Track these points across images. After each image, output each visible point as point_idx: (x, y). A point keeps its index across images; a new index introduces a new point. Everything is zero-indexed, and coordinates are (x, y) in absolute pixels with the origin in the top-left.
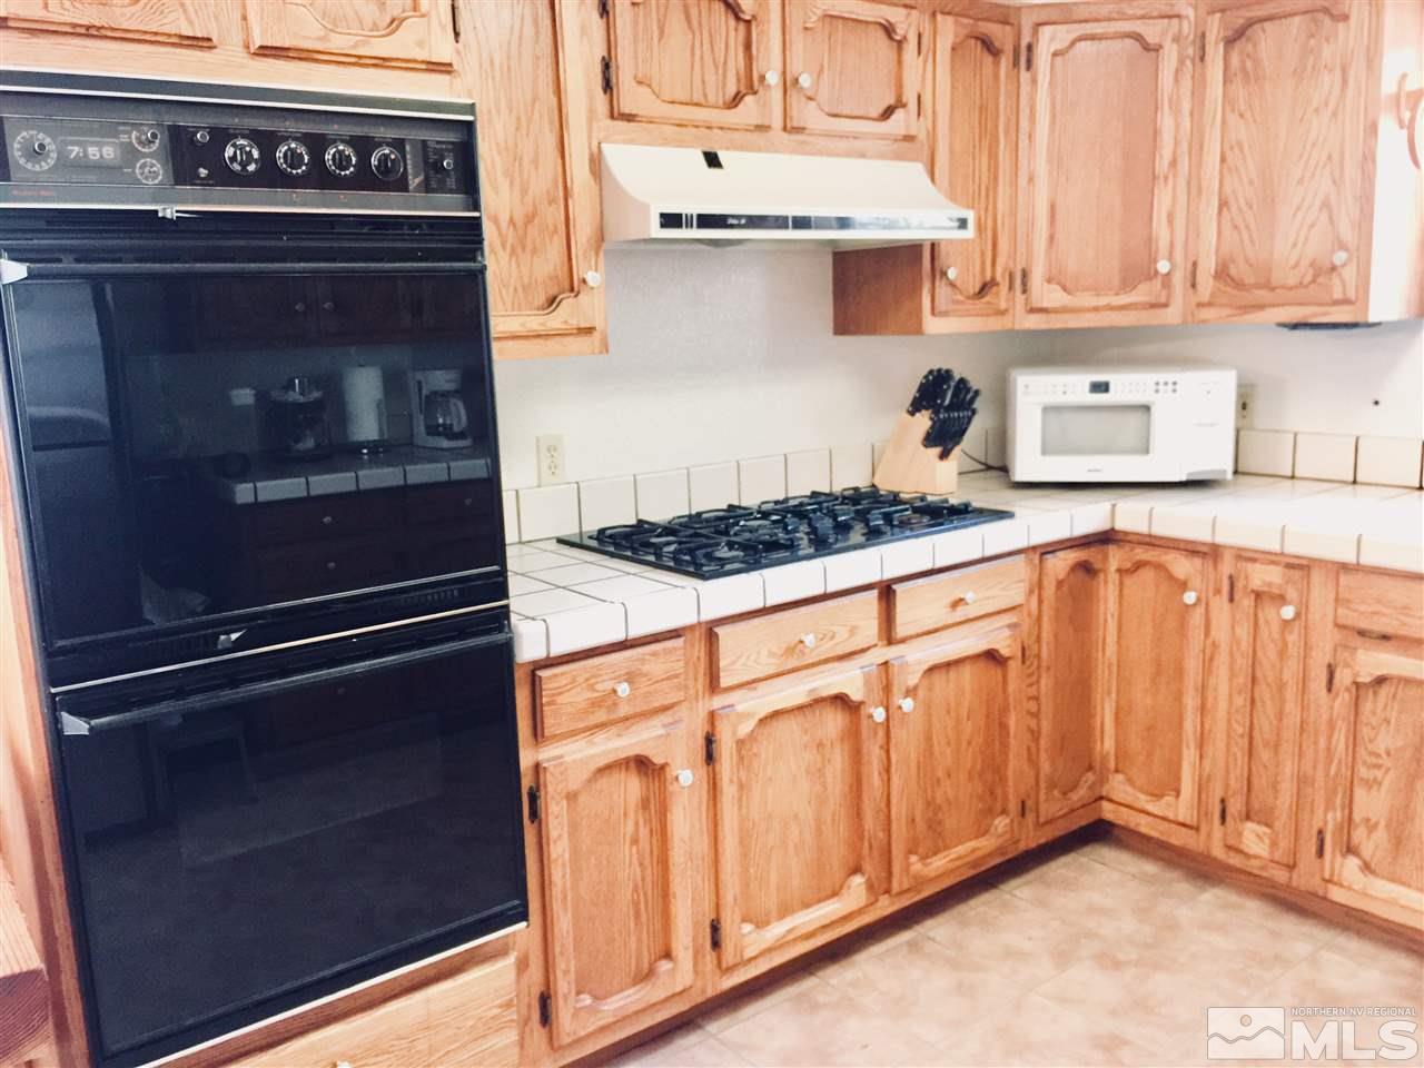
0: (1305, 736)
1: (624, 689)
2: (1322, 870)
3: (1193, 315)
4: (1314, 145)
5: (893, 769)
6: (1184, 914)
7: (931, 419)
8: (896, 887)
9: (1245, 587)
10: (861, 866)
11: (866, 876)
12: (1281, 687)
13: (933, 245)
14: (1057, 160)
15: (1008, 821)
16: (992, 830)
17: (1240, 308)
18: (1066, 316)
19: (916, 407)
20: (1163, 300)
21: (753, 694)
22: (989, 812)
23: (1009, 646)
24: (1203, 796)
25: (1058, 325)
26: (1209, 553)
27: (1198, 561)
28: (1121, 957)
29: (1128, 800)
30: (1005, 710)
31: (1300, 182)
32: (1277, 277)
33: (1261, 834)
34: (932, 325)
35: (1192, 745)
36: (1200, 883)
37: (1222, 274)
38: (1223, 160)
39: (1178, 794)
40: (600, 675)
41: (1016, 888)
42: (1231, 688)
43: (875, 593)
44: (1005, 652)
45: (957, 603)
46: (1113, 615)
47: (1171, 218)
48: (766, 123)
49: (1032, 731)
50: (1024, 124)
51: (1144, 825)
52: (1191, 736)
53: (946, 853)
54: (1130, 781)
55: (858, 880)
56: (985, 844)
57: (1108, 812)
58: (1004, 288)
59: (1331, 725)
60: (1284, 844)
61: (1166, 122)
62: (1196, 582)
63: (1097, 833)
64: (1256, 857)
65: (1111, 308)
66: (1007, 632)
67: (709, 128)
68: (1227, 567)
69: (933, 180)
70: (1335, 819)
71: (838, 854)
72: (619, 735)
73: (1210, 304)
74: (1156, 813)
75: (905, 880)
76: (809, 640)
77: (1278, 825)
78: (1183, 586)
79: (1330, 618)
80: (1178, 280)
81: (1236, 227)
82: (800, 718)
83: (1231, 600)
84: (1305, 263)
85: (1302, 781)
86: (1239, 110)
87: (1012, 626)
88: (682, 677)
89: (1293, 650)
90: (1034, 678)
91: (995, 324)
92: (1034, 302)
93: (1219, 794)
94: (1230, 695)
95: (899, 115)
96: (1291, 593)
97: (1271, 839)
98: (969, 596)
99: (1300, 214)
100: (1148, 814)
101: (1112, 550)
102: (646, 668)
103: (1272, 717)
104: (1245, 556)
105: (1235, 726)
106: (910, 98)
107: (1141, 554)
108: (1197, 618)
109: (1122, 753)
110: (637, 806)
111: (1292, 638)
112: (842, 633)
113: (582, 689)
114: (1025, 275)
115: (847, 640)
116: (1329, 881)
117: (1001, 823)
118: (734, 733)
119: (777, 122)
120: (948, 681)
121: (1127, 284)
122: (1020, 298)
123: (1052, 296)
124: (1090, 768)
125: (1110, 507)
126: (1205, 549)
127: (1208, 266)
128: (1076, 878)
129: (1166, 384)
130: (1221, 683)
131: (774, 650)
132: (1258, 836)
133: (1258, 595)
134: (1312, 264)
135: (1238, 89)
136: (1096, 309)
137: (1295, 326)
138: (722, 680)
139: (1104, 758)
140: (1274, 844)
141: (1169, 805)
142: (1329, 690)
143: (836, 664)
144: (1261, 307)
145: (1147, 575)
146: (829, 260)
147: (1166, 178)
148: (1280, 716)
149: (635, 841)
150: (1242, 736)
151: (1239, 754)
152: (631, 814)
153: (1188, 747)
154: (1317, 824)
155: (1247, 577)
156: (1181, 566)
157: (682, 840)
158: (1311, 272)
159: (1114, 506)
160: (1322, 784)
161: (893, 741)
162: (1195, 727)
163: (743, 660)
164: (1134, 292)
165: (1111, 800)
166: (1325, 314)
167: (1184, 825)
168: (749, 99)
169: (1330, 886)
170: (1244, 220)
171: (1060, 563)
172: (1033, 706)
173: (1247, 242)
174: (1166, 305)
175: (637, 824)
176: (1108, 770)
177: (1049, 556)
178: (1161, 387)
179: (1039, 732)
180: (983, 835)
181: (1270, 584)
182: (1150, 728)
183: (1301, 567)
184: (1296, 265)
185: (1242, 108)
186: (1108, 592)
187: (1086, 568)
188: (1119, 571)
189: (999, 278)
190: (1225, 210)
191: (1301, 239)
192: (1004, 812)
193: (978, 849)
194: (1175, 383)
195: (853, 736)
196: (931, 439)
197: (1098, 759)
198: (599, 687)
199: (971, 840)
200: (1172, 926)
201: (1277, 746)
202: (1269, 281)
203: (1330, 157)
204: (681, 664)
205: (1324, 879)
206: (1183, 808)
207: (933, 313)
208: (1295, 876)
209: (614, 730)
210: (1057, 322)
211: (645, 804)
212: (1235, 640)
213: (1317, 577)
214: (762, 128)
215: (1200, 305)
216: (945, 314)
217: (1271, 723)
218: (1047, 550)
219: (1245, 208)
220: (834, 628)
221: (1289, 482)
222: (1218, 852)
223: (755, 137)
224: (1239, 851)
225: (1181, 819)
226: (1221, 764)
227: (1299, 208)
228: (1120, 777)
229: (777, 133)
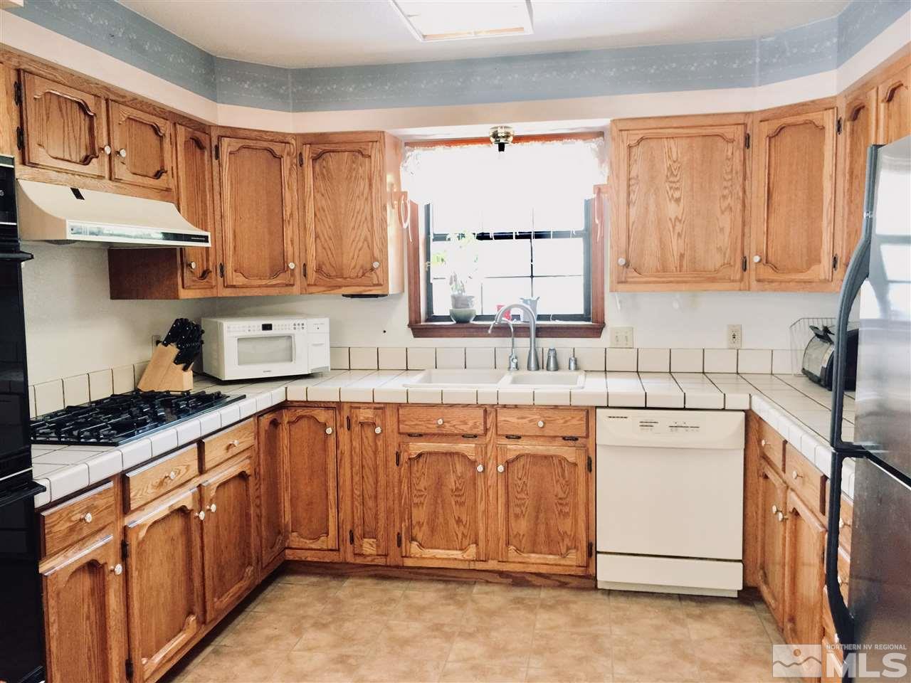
0: (388, 489)
1: (89, 517)
2: (401, 553)
3: (306, 290)
4: (358, 213)
5: (205, 549)
6: (341, 594)
7: (178, 347)
8: (208, 619)
9: (356, 421)
10: (192, 610)
11: (196, 614)
12: (376, 468)
13: (181, 249)
14: (235, 209)
15: (252, 568)
16: (245, 575)
17: (329, 287)
18: (244, 290)
19: (167, 342)
20: (292, 283)
21: (143, 513)
22: (243, 566)
23: (249, 469)
24: (341, 531)
25: (241, 295)
26: (336, 407)
27: (331, 412)
28: (324, 622)
29: (301, 545)
30: (248, 506)
31: (353, 228)
32: (346, 274)
33: (371, 543)
34: (183, 294)
35: (333, 507)
36: (340, 579)
37: (319, 270)
38: (315, 215)
39: (327, 533)
40: (73, 511)
41: (254, 608)
42: (352, 473)
43: (195, 445)
44: (248, 472)
45: (229, 447)
46: (287, 447)
47: (292, 241)
48: (103, 175)
49: (258, 516)
50: (217, 188)
51: (309, 556)
52: (333, 504)
53: (228, 593)
54: (301, 535)
55: (192, 618)
56: (244, 584)
57: (289, 555)
58: (213, 274)
59: (400, 482)
60: (383, 544)
61: (287, 195)
62: (331, 423)
63: (284, 568)
64: (370, 555)
65: (267, 286)
66: (248, 461)
67: (73, 174)
68: (346, 413)
69: (179, 210)
70: (405, 525)
71: (182, 604)
72: (80, 550)
73: (315, 285)
74: (316, 548)
75: (213, 613)
76: (172, 475)
77: (379, 536)
78: (325, 426)
79: (396, 431)
80: (297, 272)
81: (324, 248)
82: (163, 524)
83: (349, 428)
84: (358, 267)
85: (389, 511)
86: (321, 192)
87: (249, 457)
88: (114, 506)
89: (380, 448)
90: (257, 486)
91: (209, 294)
92: (228, 282)
93: (349, 528)
94: (352, 476)
95: (164, 176)
96: (378, 421)
97: (376, 544)
98: (236, 442)
99: (354, 244)
100: (312, 549)
101: (284, 412)
102: (96, 503)
103: (372, 483)
104: (355, 406)
105: (356, 492)
106: (168, 167)
107: (300, 412)
108: (332, 441)
109: (296, 521)
110: (89, 595)
111: (380, 443)
112: (183, 470)
113: (65, 521)
114: (222, 267)
115: (186, 472)
116: (406, 557)
117: (249, 570)
118: (137, 538)
119: (107, 176)
120: (224, 492)
121: (275, 274)
122: (220, 280)
123: (239, 280)
124: (279, 533)
125: (284, 389)
126: (333, 405)
127: (312, 265)
128: (281, 594)
129: (299, 324)
130: (346, 471)
131: (154, 483)
132: (370, 544)
133: (362, 424)
134: (362, 267)
135: (320, 183)
136: (260, 286)
137: (353, 296)
138: (131, 506)
139: (286, 526)
140: (378, 546)
141: (323, 542)
142: (398, 465)
143: (180, 490)
144: (340, 287)
145: (304, 423)
146: (106, 254)
147: (289, 222)
148: (377, 482)
149: (88, 618)
150: (359, 496)
151: (358, 505)
152: (86, 600)
153: (331, 508)
154: (397, 530)
155: (356, 416)
156: (322, 416)
157: (114, 610)
158: (361, 271)
159: (286, 388)
160: (398, 511)
161: (205, 531)
162: (334, 497)
163: (140, 492)
164: (278, 278)
165: (291, 548)
166: (370, 290)
167: (331, 550)
168: (94, 160)
169: (405, 559)
170: (328, 245)
171: (266, 420)
172: (258, 502)
173: (330, 256)
174: (293, 285)
175: (89, 605)
176: (288, 531)
177: (261, 418)
178: (297, 327)
179: (261, 516)
180: (241, 579)
181: (368, 418)
182: (310, 503)
183: (381, 408)
184: (354, 268)
185: (323, 191)
186: (284, 433)
187: (275, 423)
188: (288, 422)
189: (211, 269)
190: (318, 239)
191: (356, 257)
192: (250, 564)
193: (241, 587)
194: (303, 324)
195: (187, 531)
196: (178, 360)
197: (283, 527)
198: (73, 519)
199: (237, 584)
200: (338, 602)
201: (376, 497)
202: (342, 274)
203: (366, 219)
204: (113, 498)
205: (403, 557)
206: (330, 542)
207: (183, 287)
208: (388, 560)
209: (77, 546)
210: (241, 293)
211: (93, 590)
212: (352, 449)
213: (388, 412)
214: (101, 177)
215: (309, 285)
216: (189, 288)
217: (372, 487)
218: (259, 415)
219: (328, 239)
220: (179, 468)
221: (349, 372)
222: (350, 559)
223: (95, 182)
224: (361, 555)
225: (330, 547)
226: (349, 512)
227: (353, 241)
228: (295, 534)
229: (106, 181)
